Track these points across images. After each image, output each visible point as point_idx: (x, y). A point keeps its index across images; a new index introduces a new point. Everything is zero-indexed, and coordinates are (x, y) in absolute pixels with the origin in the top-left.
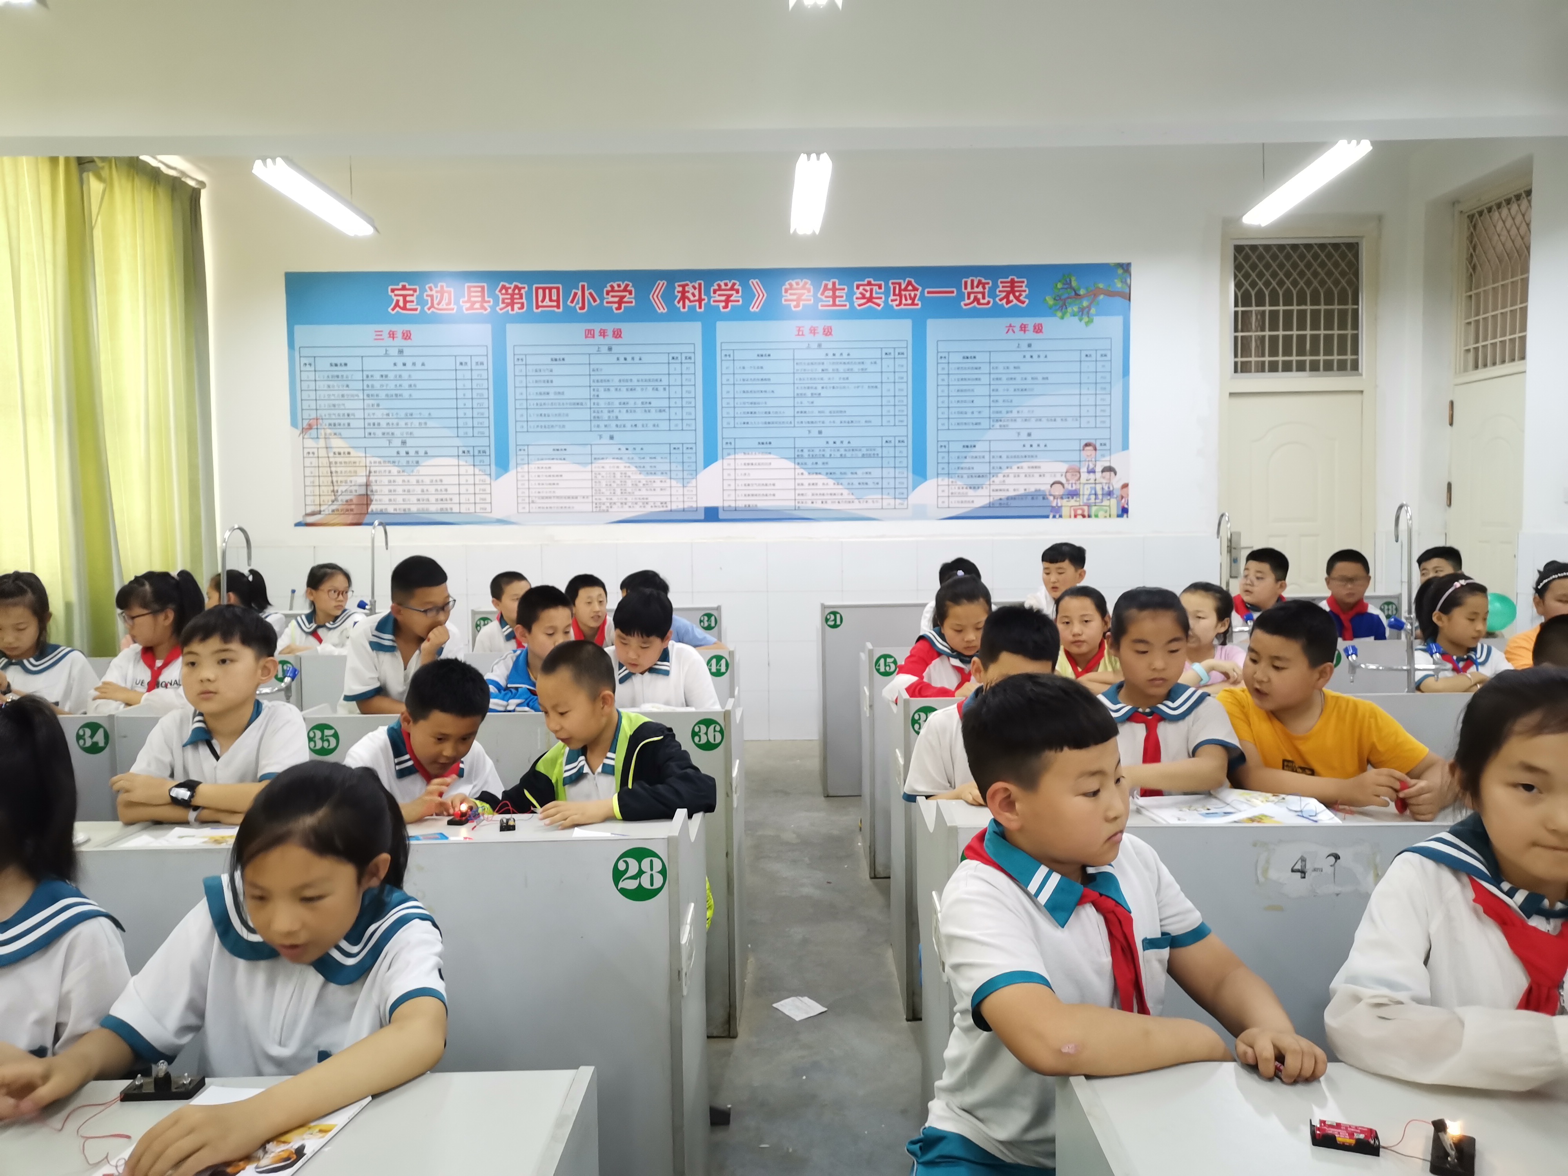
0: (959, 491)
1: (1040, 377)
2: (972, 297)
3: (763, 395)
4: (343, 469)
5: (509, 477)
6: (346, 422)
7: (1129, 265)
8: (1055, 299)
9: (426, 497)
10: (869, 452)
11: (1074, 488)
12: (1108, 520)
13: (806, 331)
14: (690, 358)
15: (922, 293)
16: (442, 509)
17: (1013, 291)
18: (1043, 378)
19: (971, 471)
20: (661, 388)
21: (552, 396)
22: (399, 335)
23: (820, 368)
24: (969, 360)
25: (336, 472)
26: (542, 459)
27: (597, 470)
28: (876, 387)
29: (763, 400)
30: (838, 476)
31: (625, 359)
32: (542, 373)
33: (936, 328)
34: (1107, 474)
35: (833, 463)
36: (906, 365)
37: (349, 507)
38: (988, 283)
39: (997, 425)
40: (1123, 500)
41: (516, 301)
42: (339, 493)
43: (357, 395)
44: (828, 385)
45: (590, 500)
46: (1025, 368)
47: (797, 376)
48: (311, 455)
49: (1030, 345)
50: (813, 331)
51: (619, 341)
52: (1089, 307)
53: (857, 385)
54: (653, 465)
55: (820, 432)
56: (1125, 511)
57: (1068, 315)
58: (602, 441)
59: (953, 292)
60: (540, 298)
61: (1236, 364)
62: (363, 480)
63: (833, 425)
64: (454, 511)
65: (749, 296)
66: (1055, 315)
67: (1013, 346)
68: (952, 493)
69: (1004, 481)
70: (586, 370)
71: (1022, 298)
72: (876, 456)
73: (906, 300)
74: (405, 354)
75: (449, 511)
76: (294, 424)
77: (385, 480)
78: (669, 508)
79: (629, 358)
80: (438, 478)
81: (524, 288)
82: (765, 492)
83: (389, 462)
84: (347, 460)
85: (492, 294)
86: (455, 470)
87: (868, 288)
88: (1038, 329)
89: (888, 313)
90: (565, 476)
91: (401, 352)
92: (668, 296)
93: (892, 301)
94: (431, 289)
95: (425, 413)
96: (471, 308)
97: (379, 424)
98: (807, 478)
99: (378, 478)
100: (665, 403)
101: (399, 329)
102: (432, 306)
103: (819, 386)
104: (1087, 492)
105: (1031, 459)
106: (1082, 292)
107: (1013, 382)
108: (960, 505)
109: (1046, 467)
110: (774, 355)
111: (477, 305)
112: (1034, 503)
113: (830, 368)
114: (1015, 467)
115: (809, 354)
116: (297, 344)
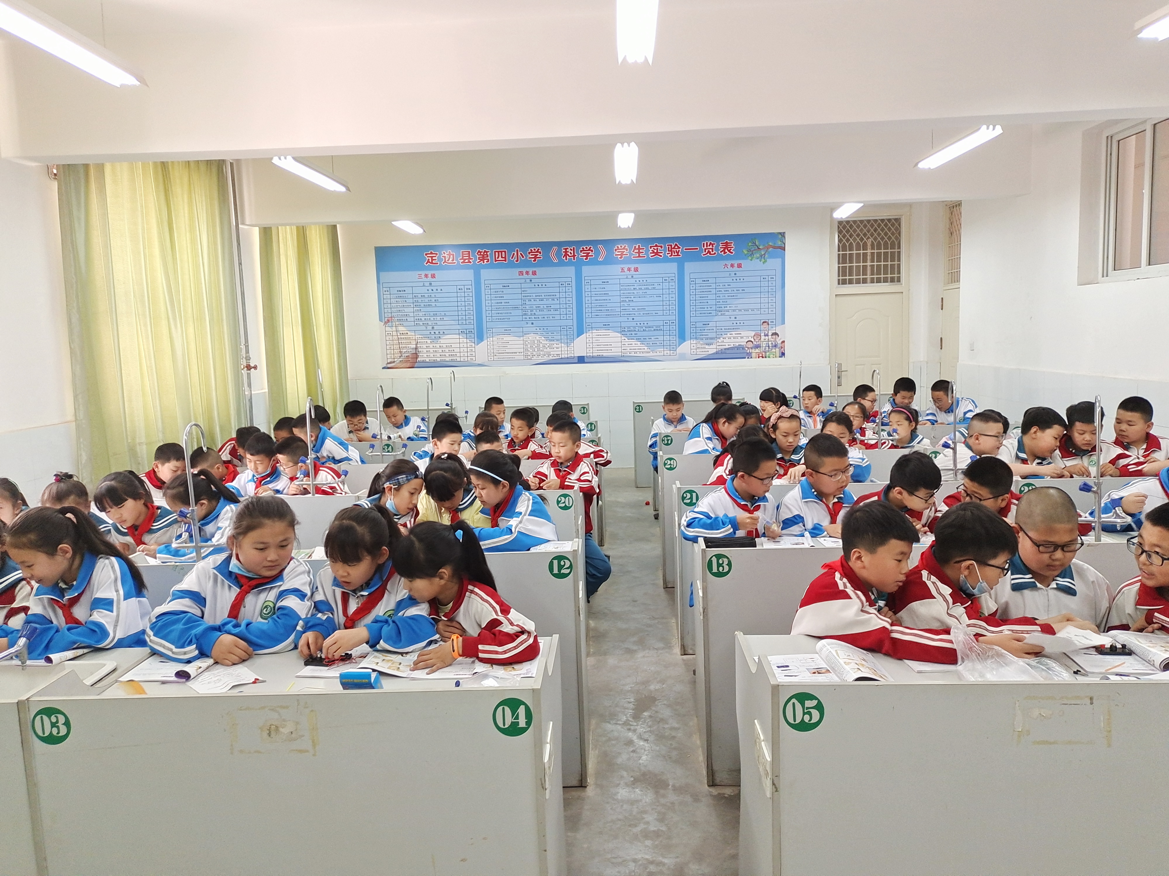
0: (701, 346)
1: (741, 289)
2: (707, 250)
3: (606, 301)
4: (405, 341)
5: (484, 344)
6: (405, 318)
7: (784, 233)
8: (748, 251)
9: (444, 354)
10: (657, 328)
12: (775, 359)
13: (626, 270)
14: (570, 284)
15: (682, 249)
16: (451, 360)
17: (727, 248)
19: (707, 336)
20: (556, 299)
21: (503, 304)
22: (430, 276)
24: (706, 282)
25: (402, 343)
26: (499, 335)
27: (526, 339)
28: (660, 296)
29: (605, 304)
30: (642, 340)
31: (538, 285)
32: (499, 293)
33: (690, 267)
34: (774, 336)
35: (639, 334)
36: (675, 285)
37: (408, 359)
38: (715, 244)
39: (720, 313)
41: (485, 258)
42: (403, 352)
43: (411, 306)
44: (637, 296)
45: (522, 354)
46: (733, 285)
47: (622, 292)
48: (389, 335)
49: (735, 274)
50: (629, 270)
51: (535, 276)
52: (765, 254)
53: (651, 296)
54: (552, 336)
55: (633, 319)
56: (783, 354)
57: (754, 258)
58: (528, 325)
59: (697, 249)
60: (497, 257)
61: (839, 280)
62: (414, 346)
63: (639, 315)
64: (457, 360)
65: (598, 254)
66: (748, 259)
67: (727, 274)
68: (698, 347)
69: (723, 341)
70: (519, 291)
71: (731, 251)
72: (660, 330)
73: (674, 253)
74: (432, 285)
75: (455, 360)
76: (381, 320)
77: (424, 346)
78: (561, 357)
79: (540, 284)
80: (450, 345)
81: (489, 252)
82: (607, 348)
83: (426, 337)
84: (406, 337)
85: (473, 255)
86: (458, 341)
87: (656, 248)
88: (739, 266)
89: (666, 260)
90: (510, 343)
91: (430, 284)
92: (558, 254)
93: (668, 254)
94: (444, 253)
95: (443, 313)
96: (464, 262)
97: (421, 319)
98: (627, 341)
99: (421, 345)
100: (558, 306)
101: (430, 273)
102: (445, 262)
103: (632, 297)
104: (764, 346)
105: (736, 330)
106: (761, 247)
107: (727, 292)
108: (702, 353)
109: (744, 333)
110: (610, 282)
111: (467, 261)
112: (738, 351)
113: (638, 288)
114: (729, 334)
115: (627, 281)
116: (381, 282)
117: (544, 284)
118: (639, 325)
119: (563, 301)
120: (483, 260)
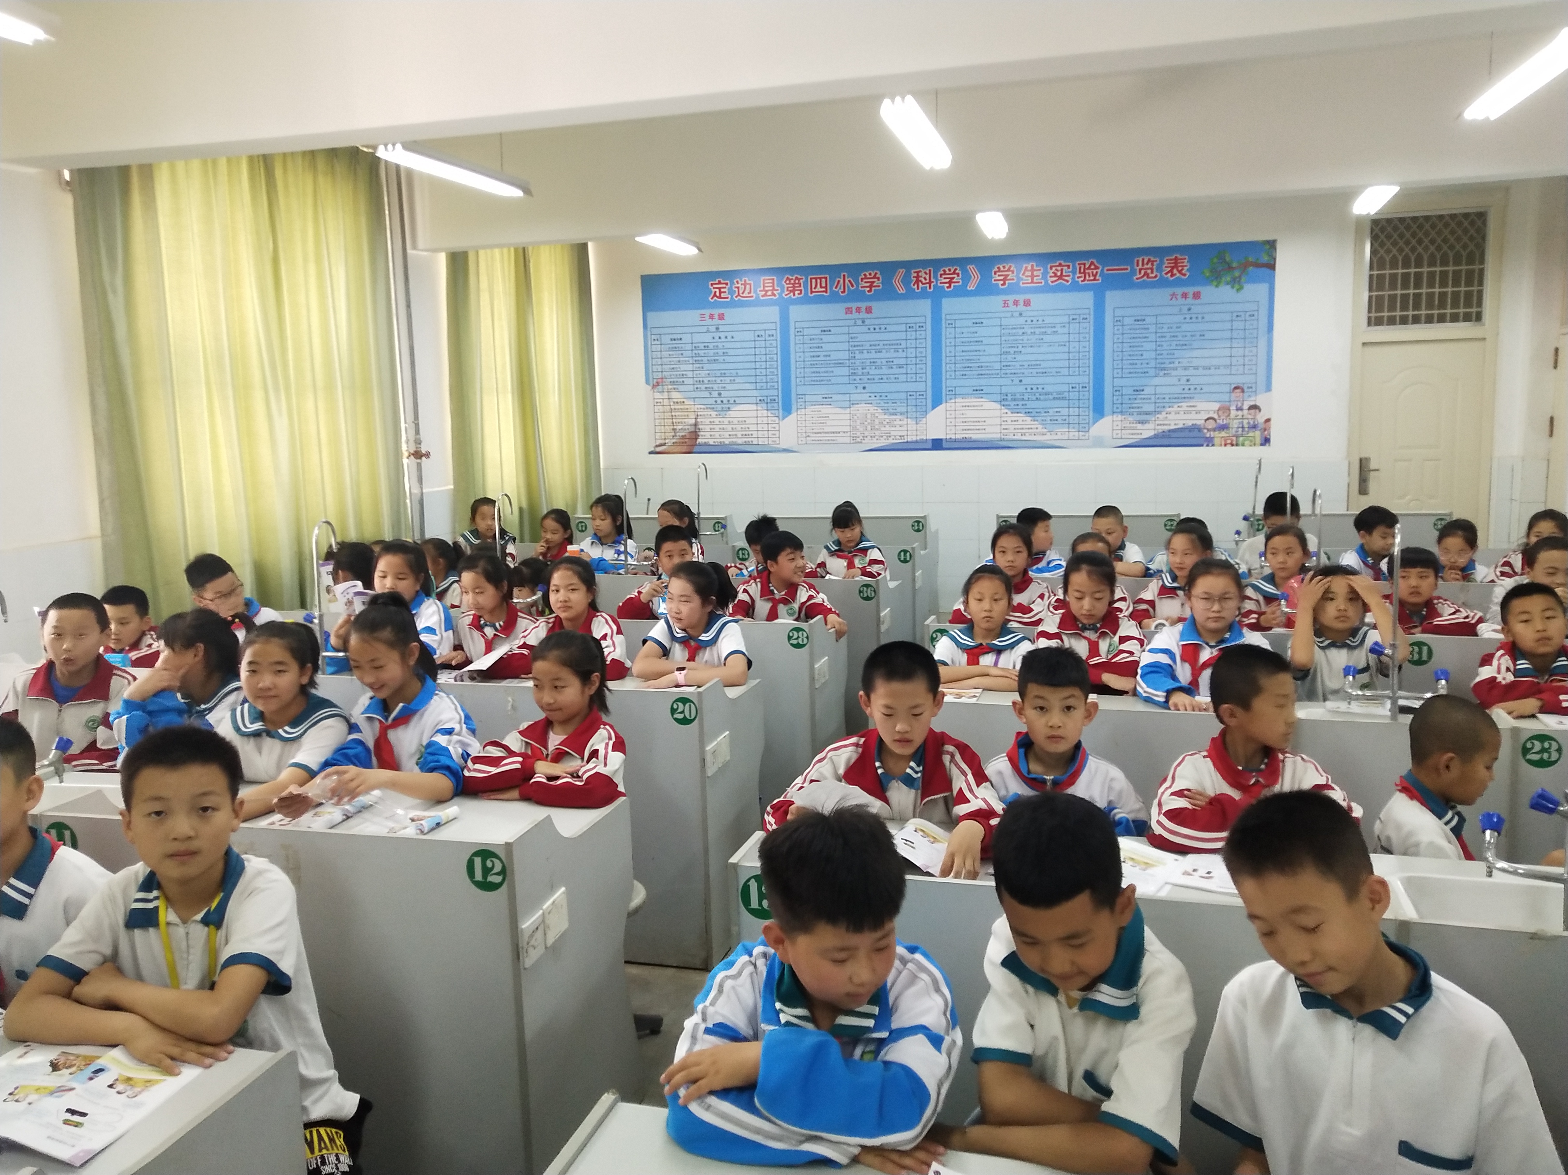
0: (1130, 425)
1: (1198, 334)
2: (1143, 272)
3: (977, 353)
4: (680, 414)
5: (792, 417)
6: (682, 380)
7: (1274, 241)
8: (1211, 272)
9: (734, 433)
10: (1058, 396)
11: (1225, 422)
12: (1253, 448)
13: (1011, 304)
14: (922, 327)
15: (1102, 270)
16: (745, 442)
17: (1176, 266)
18: (1201, 335)
19: (1140, 410)
20: (900, 350)
21: (821, 358)
23: (1021, 331)
24: (1139, 323)
25: (675, 416)
26: (815, 405)
27: (854, 412)
28: (1065, 345)
29: (977, 358)
30: (1035, 414)
31: (875, 329)
32: (815, 341)
33: (1114, 299)
34: (1252, 411)
35: (1030, 404)
36: (1089, 327)
37: (684, 441)
38: (1156, 261)
39: (1162, 373)
41: (796, 288)
42: (678, 430)
43: (689, 361)
44: (1027, 345)
45: (849, 434)
46: (1185, 327)
47: (1003, 338)
48: (659, 404)
49: (1189, 309)
50: (1016, 303)
51: (869, 316)
52: (1240, 277)
53: (1049, 344)
54: (894, 408)
55: (1021, 381)
56: (1266, 441)
57: (1222, 284)
58: (858, 391)
60: (814, 286)
61: (1369, 319)
62: (693, 421)
63: (1030, 375)
64: (753, 443)
65: (967, 278)
66: (1211, 285)
67: (1175, 310)
68: (1124, 427)
69: (1167, 418)
70: (846, 338)
71: (1183, 272)
72: (1064, 399)
73: (1089, 276)
74: (720, 330)
75: (750, 443)
76: (647, 382)
77: (707, 421)
78: (906, 440)
79: (877, 327)
80: (743, 419)
81: (802, 279)
82: (977, 428)
83: (710, 408)
84: (682, 407)
85: (779, 284)
86: (754, 414)
87: (1059, 268)
88: (1197, 296)
89: (1075, 287)
90: (831, 417)
91: (717, 329)
92: (906, 281)
93: (1078, 277)
95: (734, 373)
96: (765, 295)
97: (703, 381)
98: (1010, 416)
99: (703, 420)
100: (903, 361)
101: (716, 312)
102: (739, 295)
103: (1020, 346)
104: (1236, 426)
105: (1189, 400)
106: (1234, 265)
107: (1175, 339)
108: (1131, 436)
109: (1202, 406)
110: (986, 322)
111: (769, 293)
112: (1192, 434)
113: (1029, 331)
114: (1176, 406)
115: (1013, 321)
116: (649, 326)
117: (883, 327)
118: (1029, 390)
120: (793, 291)
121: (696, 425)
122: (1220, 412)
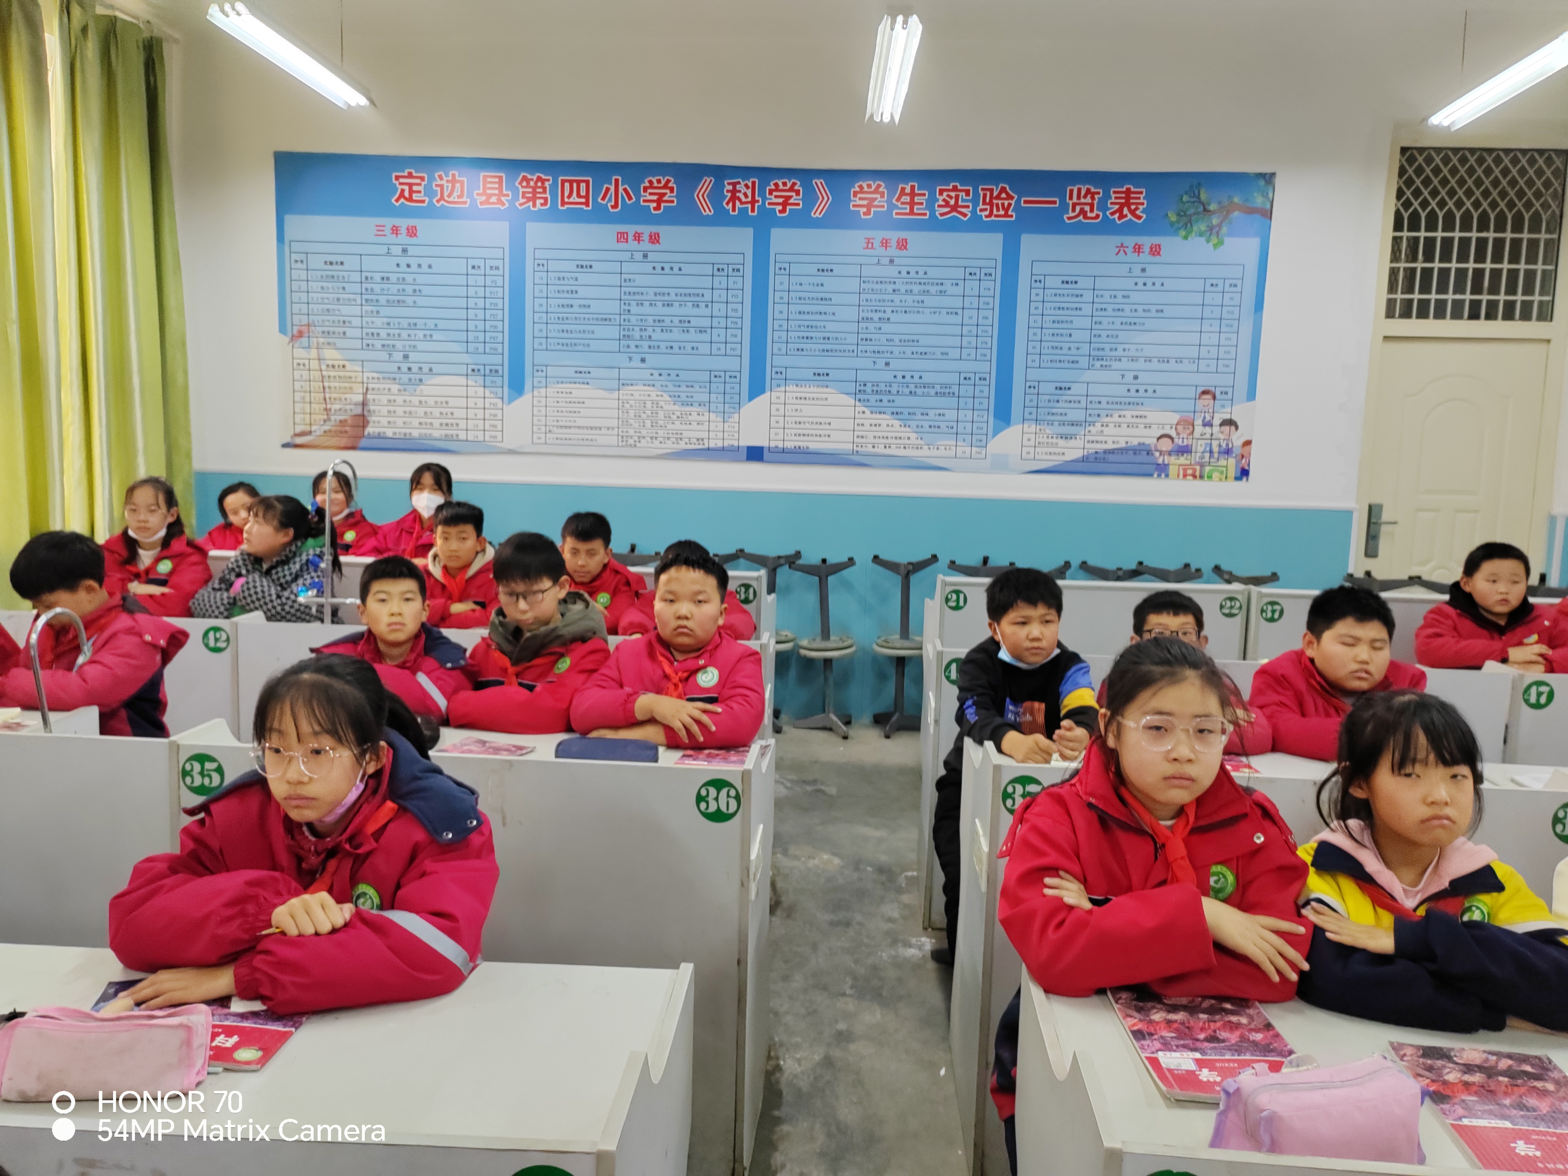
0: (1048, 440)
1: (1153, 308)
2: (1078, 208)
3: (823, 317)
4: (337, 385)
5: (524, 402)
6: (341, 330)
7: (1273, 175)
8: (1178, 215)
9: (429, 421)
10: (943, 390)
11: (1185, 443)
13: (877, 244)
14: (738, 270)
15: (1018, 202)
16: (446, 435)
17: (1128, 204)
18: (1157, 311)
19: (1063, 418)
20: (702, 305)
21: (576, 309)
22: (403, 231)
23: (890, 288)
24: (1069, 286)
25: (330, 387)
26: (562, 383)
27: (625, 397)
28: (956, 313)
29: (822, 324)
30: (906, 416)
31: (663, 269)
32: (566, 282)
33: (1032, 245)
34: (1226, 429)
35: (900, 401)
36: (993, 288)
37: (343, 429)
38: (1098, 193)
39: (1098, 364)
40: (1244, 461)
41: (538, 195)
42: (333, 411)
43: (355, 300)
44: (899, 309)
46: (1135, 297)
47: (863, 296)
48: (301, 367)
49: (1143, 270)
50: (885, 243)
51: (656, 247)
52: (1220, 226)
53: (933, 310)
54: (689, 394)
55: (887, 364)
56: (1244, 473)
57: (1194, 234)
58: (632, 364)
59: (1055, 202)
60: (567, 193)
61: (1391, 303)
62: (360, 398)
63: (902, 355)
64: (460, 438)
65: (811, 198)
66: (1177, 235)
67: (1123, 269)
68: (1039, 443)
69: (1102, 431)
70: (616, 280)
71: (1138, 212)
72: (952, 395)
73: (998, 210)
74: (409, 254)
75: (455, 438)
76: (282, 330)
77: (384, 399)
78: (706, 446)
79: (667, 267)
80: (444, 399)
81: (548, 180)
82: (818, 432)
83: (389, 379)
84: (342, 374)
85: (511, 186)
86: (463, 391)
87: (953, 194)
88: (1155, 250)
89: (976, 225)
90: (588, 403)
91: (405, 251)
92: (715, 196)
93: (981, 210)
94: (441, 178)
95: (431, 324)
96: (487, 202)
97: (378, 334)
98: (869, 418)
99: (376, 397)
100: (706, 322)
101: (404, 223)
102: (442, 198)
103: (889, 310)
104: (1200, 449)
105: (1136, 407)
106: (1212, 207)
107: (1120, 314)
108: (1049, 457)
109: (1153, 417)
110: (837, 270)
111: (494, 199)
112: (1137, 458)
113: (903, 289)
114: (1116, 415)
115: (878, 271)
116: (287, 238)
119: (719, 309)
120: (534, 199)
121: (364, 404)
122: (1180, 428)
